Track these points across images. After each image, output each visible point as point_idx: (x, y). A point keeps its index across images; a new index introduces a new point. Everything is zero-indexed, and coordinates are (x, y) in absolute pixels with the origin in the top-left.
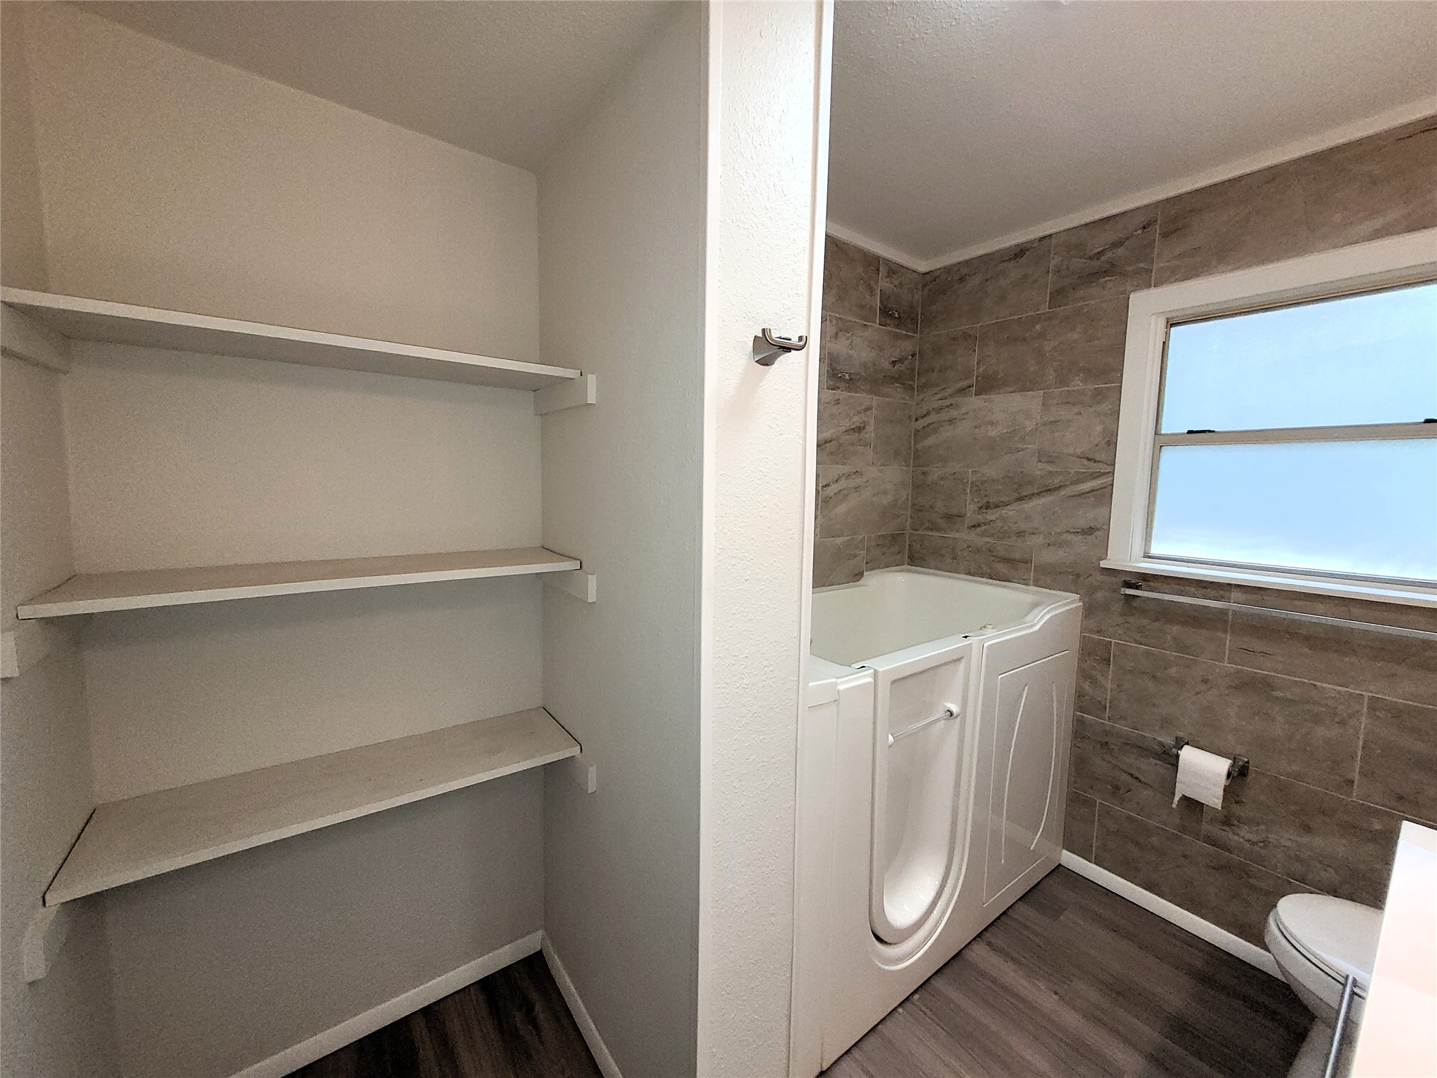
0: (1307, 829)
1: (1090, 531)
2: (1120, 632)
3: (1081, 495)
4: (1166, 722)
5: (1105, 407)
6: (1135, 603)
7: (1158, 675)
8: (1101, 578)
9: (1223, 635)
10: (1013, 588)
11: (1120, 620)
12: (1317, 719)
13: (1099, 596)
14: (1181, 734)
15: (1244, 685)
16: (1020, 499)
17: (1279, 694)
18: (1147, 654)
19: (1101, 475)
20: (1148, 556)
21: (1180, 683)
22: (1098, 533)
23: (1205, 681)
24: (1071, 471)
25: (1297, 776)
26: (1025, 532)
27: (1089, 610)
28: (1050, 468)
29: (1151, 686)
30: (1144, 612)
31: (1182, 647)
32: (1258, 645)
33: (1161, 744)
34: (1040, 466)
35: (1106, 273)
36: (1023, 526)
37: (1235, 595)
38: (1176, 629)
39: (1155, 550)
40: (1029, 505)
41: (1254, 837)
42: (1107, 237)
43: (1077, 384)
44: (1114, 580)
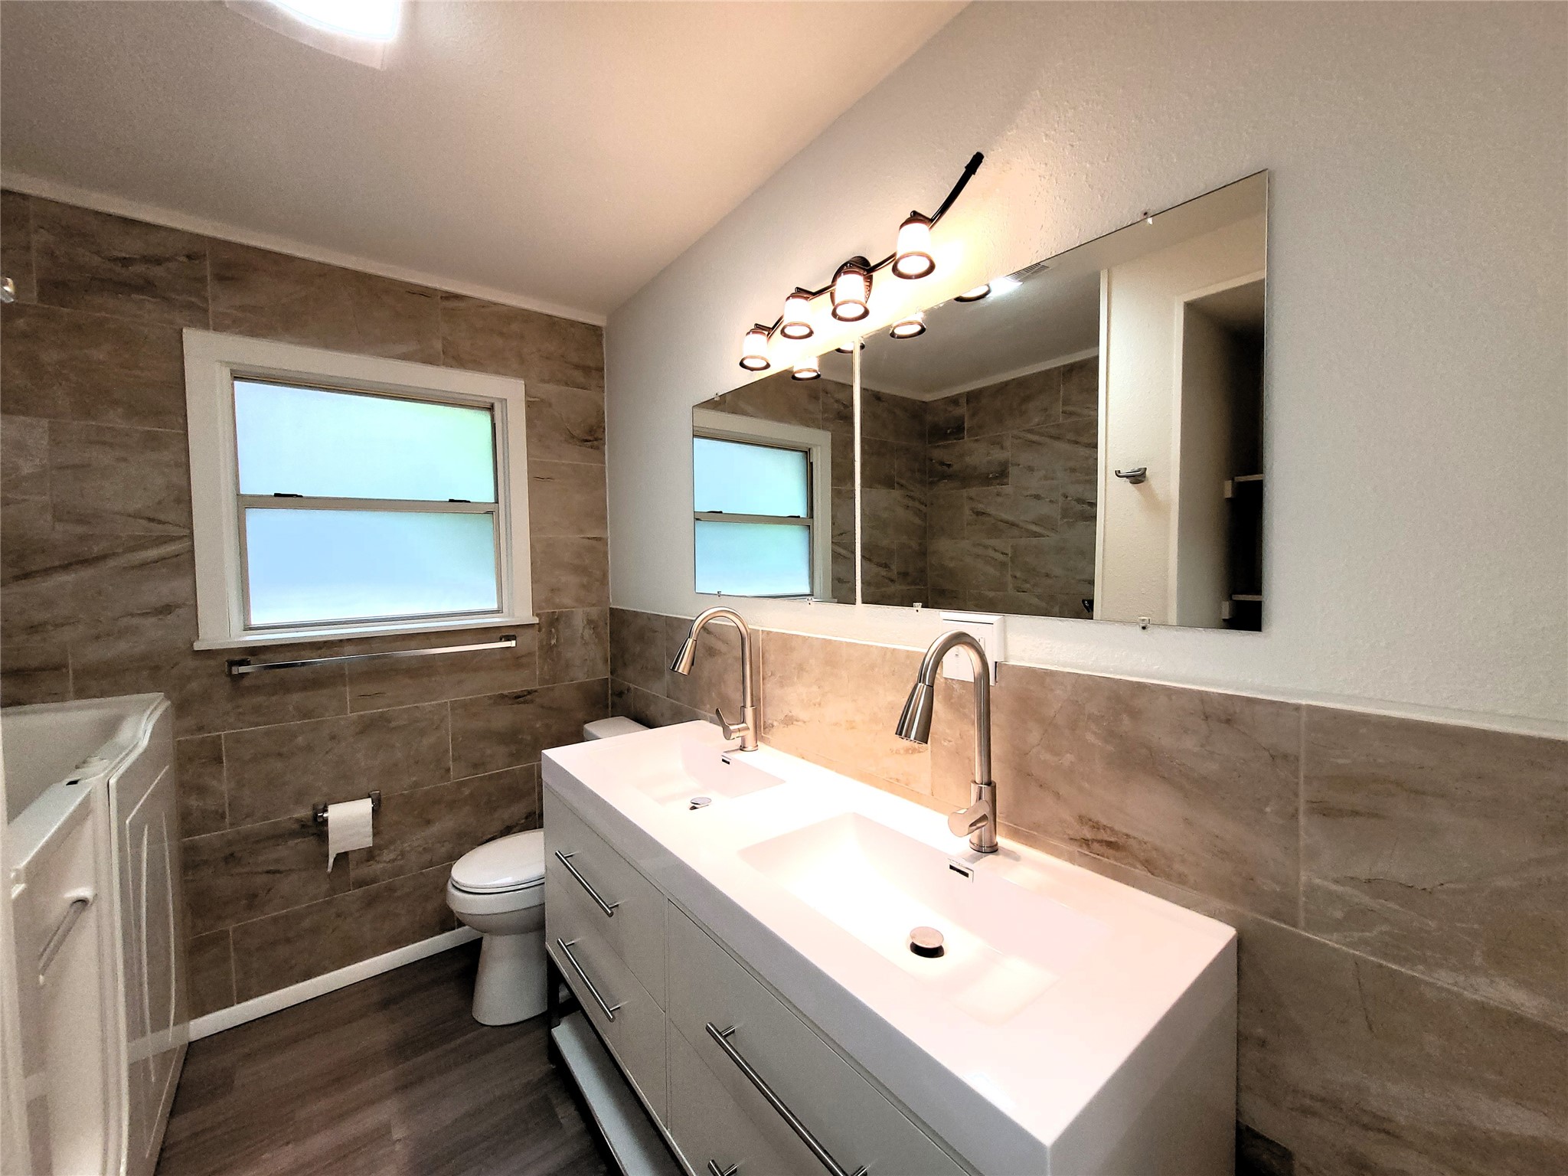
0: (428, 822)
1: (166, 609)
2: (231, 720)
3: (143, 565)
4: (299, 797)
5: (166, 456)
6: (246, 682)
7: (285, 750)
8: (191, 663)
9: (343, 689)
10: (34, 712)
11: (229, 706)
12: (422, 733)
13: (194, 686)
14: (317, 799)
15: (367, 727)
16: (26, 576)
17: (393, 724)
18: (267, 733)
19: (172, 539)
20: (248, 628)
21: (309, 748)
22: (180, 611)
23: (333, 738)
24: (121, 534)
25: (416, 785)
26: (45, 623)
27: (181, 708)
28: (80, 530)
29: (279, 765)
30: (257, 689)
31: (306, 714)
32: (371, 688)
33: (298, 820)
34: (59, 527)
35: (139, 289)
36: (39, 616)
37: (348, 648)
38: (296, 697)
39: (256, 620)
40: (47, 585)
41: (392, 856)
42: (132, 246)
43: (115, 419)
44: (212, 663)
